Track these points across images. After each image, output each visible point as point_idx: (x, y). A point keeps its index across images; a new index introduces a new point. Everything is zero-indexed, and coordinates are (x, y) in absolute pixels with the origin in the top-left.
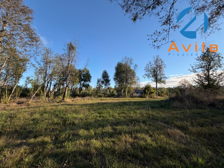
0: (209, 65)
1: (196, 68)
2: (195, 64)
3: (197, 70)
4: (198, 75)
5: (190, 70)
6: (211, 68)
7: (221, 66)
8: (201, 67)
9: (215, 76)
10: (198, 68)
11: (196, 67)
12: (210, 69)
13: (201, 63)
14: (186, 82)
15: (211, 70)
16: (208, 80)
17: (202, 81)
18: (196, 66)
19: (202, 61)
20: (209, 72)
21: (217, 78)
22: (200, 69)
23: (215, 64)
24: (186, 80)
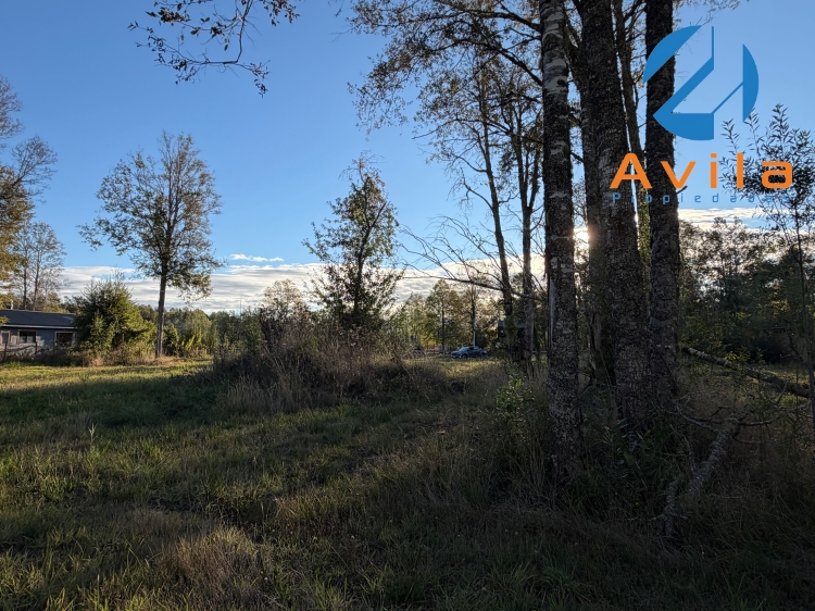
0: (365, 241)
1: (328, 243)
2: (328, 225)
3: (330, 251)
4: (331, 271)
5: (308, 245)
6: (369, 253)
7: (392, 252)
8: (343, 243)
9: (375, 284)
10: (335, 245)
11: (330, 239)
12: (365, 257)
13: (344, 227)
14: (290, 294)
15: (368, 260)
16: (357, 294)
17: (340, 296)
18: (329, 235)
19: (348, 221)
20: (360, 265)
21: (378, 290)
22: (339, 250)
23: (377, 240)
24: (290, 286)
